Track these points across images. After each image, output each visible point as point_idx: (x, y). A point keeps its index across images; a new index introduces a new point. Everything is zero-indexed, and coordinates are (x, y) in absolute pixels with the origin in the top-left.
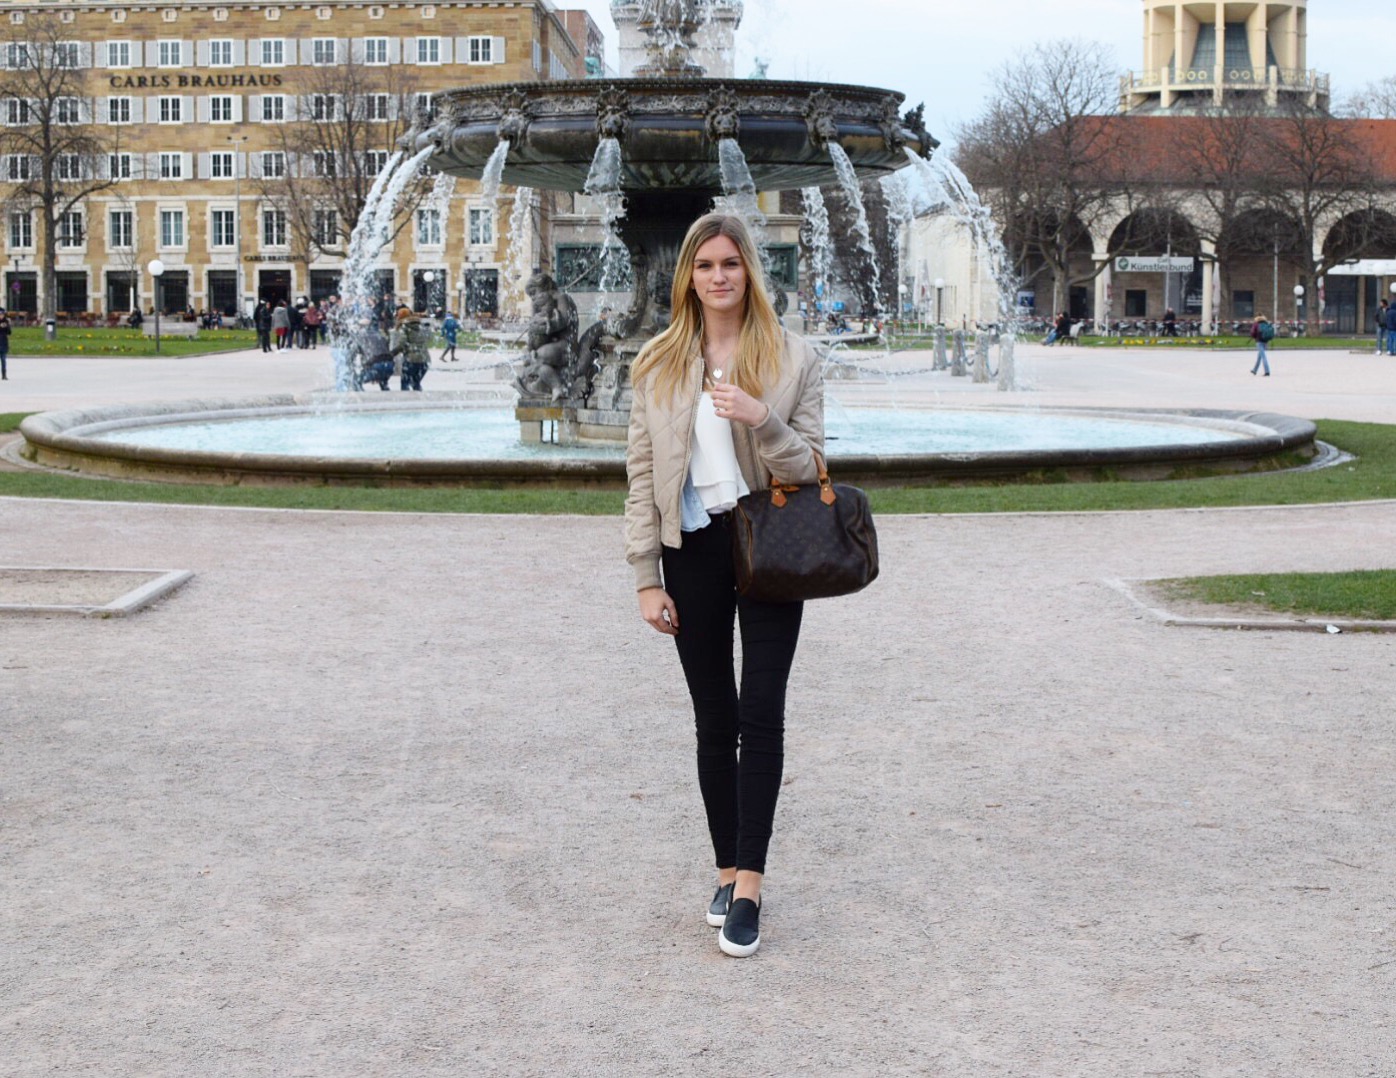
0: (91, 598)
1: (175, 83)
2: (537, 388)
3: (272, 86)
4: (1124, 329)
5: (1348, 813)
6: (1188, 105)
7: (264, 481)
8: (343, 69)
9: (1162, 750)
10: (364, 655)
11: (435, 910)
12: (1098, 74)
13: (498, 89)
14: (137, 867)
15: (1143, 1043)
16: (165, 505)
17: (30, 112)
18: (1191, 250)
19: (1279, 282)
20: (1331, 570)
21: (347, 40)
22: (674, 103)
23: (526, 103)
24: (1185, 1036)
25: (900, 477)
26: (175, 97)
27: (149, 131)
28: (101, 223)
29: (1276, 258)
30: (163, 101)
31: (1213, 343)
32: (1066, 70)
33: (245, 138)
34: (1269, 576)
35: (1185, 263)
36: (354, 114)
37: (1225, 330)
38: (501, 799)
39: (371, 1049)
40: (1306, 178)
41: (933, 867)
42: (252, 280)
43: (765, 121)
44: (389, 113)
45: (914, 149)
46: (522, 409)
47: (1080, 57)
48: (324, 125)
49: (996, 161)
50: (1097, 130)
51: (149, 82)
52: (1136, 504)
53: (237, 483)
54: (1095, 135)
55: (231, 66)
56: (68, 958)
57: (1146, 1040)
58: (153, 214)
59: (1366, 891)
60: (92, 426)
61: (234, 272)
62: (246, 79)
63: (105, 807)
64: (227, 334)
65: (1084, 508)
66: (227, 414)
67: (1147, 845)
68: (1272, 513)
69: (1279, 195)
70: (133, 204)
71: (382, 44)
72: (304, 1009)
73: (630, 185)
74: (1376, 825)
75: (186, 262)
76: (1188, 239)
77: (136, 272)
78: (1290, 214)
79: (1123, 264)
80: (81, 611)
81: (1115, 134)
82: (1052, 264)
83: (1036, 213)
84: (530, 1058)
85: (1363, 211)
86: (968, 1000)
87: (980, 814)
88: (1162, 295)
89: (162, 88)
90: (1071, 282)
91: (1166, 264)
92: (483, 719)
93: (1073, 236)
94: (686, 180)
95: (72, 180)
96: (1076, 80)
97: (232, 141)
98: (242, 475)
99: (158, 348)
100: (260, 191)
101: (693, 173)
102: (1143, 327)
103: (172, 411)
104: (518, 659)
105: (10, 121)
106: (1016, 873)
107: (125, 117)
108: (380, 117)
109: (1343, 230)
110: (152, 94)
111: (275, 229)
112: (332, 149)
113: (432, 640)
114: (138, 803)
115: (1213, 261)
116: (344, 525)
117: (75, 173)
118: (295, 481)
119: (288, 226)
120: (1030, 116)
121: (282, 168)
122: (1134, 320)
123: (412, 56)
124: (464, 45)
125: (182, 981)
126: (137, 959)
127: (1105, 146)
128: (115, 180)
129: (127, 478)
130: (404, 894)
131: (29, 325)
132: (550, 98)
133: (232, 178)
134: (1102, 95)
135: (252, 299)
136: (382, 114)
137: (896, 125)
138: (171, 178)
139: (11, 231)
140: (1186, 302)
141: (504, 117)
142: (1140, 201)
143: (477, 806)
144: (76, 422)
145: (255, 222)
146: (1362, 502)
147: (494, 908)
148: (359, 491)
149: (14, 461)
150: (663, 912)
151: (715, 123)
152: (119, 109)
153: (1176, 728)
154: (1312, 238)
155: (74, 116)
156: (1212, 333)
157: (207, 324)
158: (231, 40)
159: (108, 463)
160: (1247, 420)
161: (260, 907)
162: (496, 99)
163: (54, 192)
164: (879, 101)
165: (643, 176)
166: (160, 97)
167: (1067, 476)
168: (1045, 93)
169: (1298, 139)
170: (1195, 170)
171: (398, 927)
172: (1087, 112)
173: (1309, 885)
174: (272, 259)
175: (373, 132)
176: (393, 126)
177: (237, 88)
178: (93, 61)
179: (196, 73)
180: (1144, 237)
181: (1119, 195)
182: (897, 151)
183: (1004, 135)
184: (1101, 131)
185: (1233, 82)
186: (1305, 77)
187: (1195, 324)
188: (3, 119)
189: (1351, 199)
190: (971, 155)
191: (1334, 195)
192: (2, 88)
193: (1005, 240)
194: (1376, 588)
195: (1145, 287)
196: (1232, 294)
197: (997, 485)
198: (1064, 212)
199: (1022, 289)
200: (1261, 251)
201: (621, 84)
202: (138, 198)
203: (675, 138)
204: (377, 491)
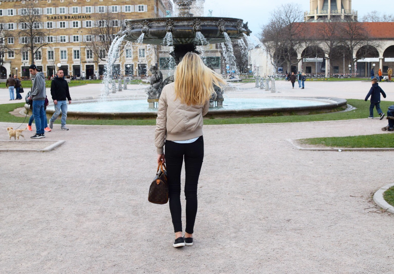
0: (40, 147)
1: (64, 18)
2: (153, 94)
3: (88, 18)
5: (332, 193)
6: (321, 19)
7: (84, 118)
8: (106, 14)
9: (292, 179)
10: (105, 160)
11: (115, 216)
12: (298, 12)
13: (142, 20)
14: (47, 208)
17: (27, 26)
18: (322, 56)
19: (345, 64)
21: (107, 6)
22: (185, 23)
23: (148, 24)
25: (241, 115)
26: (64, 21)
27: (57, 30)
28: (46, 54)
29: (344, 58)
31: (327, 80)
32: (289, 11)
33: (82, 32)
35: (321, 59)
36: (109, 25)
37: (331, 76)
38: (133, 192)
39: (97, 245)
40: (351, 37)
41: (232, 205)
42: (84, 68)
43: (208, 27)
44: (118, 25)
45: (245, 33)
46: (149, 100)
47: (293, 8)
48: (101, 28)
49: (272, 34)
50: (298, 26)
51: (57, 18)
52: (298, 121)
53: (78, 119)
54: (297, 27)
55: (78, 13)
56: (30, 228)
57: (273, 242)
58: (59, 51)
59: (332, 210)
61: (79, 66)
62: (82, 17)
63: (41, 195)
64: (78, 81)
65: (285, 122)
68: (332, 122)
69: (344, 42)
70: (53, 49)
71: (116, 7)
73: (175, 43)
75: (67, 63)
76: (321, 54)
77: (55, 66)
78: (347, 47)
79: (305, 60)
80: (38, 150)
81: (302, 27)
82: (287, 60)
83: (282, 48)
85: (365, 46)
86: (234, 234)
87: (245, 194)
88: (315, 68)
89: (60, 19)
90: (291, 65)
91: (316, 60)
92: (131, 174)
93: (292, 53)
94: (189, 42)
95: (38, 43)
96: (292, 14)
97: (78, 33)
98: (79, 117)
100: (86, 45)
101: (190, 40)
102: (311, 76)
104: (142, 160)
105: (22, 28)
106: (251, 207)
107: (51, 27)
108: (116, 26)
109: (360, 50)
110: (58, 21)
111: (90, 55)
112: (104, 34)
113: (122, 156)
114: (48, 194)
115: (328, 59)
116: (103, 129)
117: (39, 41)
118: (92, 118)
119: (93, 54)
120: (280, 23)
121: (91, 39)
122: (308, 74)
123: (124, 10)
124: (137, 7)
125: (56, 232)
126: (46, 227)
127: (300, 30)
128: (49, 43)
130: (108, 213)
131: (28, 80)
132: (154, 22)
133: (78, 42)
134: (299, 17)
135: (84, 72)
136: (117, 25)
137: (241, 27)
138: (63, 42)
139: (23, 56)
140: (321, 69)
141: (143, 27)
142: (309, 44)
143: (128, 194)
145: (85, 53)
147: (129, 216)
148: (107, 121)
149: (23, 114)
151: (195, 28)
152: (49, 25)
153: (296, 174)
154: (352, 53)
155: (38, 27)
156: (328, 77)
157: (73, 79)
158: (78, 7)
160: (330, 99)
161: (75, 216)
162: (141, 23)
163: (33, 46)
164: (236, 22)
165: (178, 41)
166: (60, 22)
167: (283, 114)
168: (284, 17)
169: (349, 28)
170: (323, 36)
172: (295, 22)
174: (89, 62)
175: (114, 29)
176: (119, 28)
177: (80, 19)
178: (43, 13)
179: (69, 15)
180: (310, 53)
181: (303, 42)
182: (241, 34)
183: (274, 28)
184: (298, 27)
185: (332, 13)
186: (351, 12)
187: (324, 75)
188: (20, 28)
189: (362, 42)
190: (266, 33)
191: (358, 42)
192: (20, 20)
193: (275, 55)
194: (352, 140)
195: (311, 66)
196: (333, 67)
197: (265, 117)
198: (290, 47)
199: (279, 67)
200: (340, 56)
201: (172, 19)
202: (55, 47)
203: (186, 32)
204: (112, 121)
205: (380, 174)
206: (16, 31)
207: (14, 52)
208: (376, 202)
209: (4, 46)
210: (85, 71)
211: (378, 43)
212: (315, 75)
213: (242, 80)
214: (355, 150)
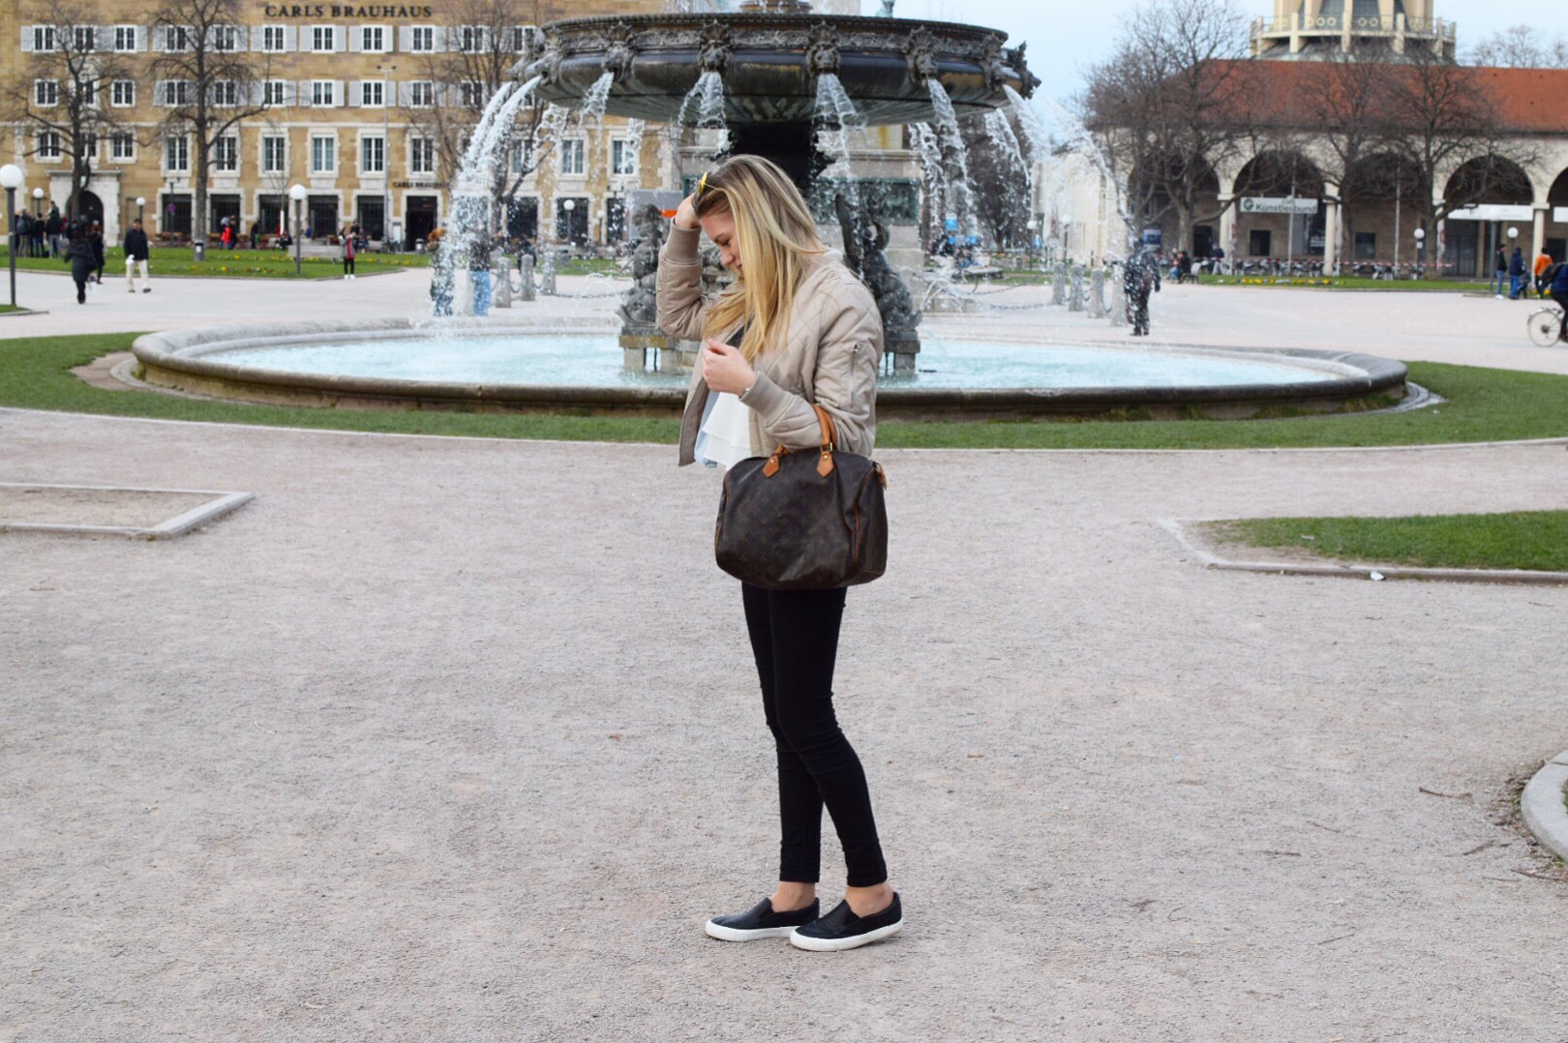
0: (144, 519)
1: (328, 13)
2: (640, 317)
3: (421, 17)
4: (1248, 268)
5: (1342, 771)
6: (1316, 51)
7: (360, 404)
8: (491, 1)
9: (1168, 699)
10: (394, 584)
11: (371, 854)
12: (1226, 18)
13: (605, 21)
14: (88, 800)
15: (1058, 1021)
16: (250, 427)
17: (186, 40)
18: (1314, 192)
19: (1401, 225)
20: (1390, 515)
22: (776, 38)
23: (631, 36)
24: (1105, 1015)
25: (984, 411)
26: (328, 26)
27: (301, 59)
28: (255, 147)
29: (1398, 202)
30: (316, 30)
31: (1330, 284)
32: (1195, 14)
33: (394, 68)
34: (1324, 519)
35: (1309, 205)
36: (501, 45)
37: (1346, 271)
38: (477, 737)
39: (252, 1005)
40: (1428, 124)
42: (399, 206)
43: (866, 57)
45: (1014, 88)
46: (626, 337)
48: (471, 55)
49: (1125, 101)
50: (1224, 73)
51: (303, 12)
53: (333, 405)
54: (1222, 78)
57: (1063, 1018)
58: (305, 140)
59: (1338, 859)
60: (207, 346)
61: (381, 198)
62: (397, 11)
63: (76, 737)
64: (373, 258)
65: (1157, 446)
66: (342, 336)
67: (1124, 801)
68: (1345, 455)
69: (1401, 140)
70: (285, 130)
72: (200, 959)
73: (734, 117)
74: (1368, 785)
75: (337, 186)
76: (1311, 182)
77: (286, 196)
78: (1412, 159)
79: (1248, 204)
80: (127, 532)
81: (1241, 78)
82: (1177, 204)
83: (1162, 153)
84: (411, 1020)
85: (1482, 158)
86: (888, 967)
87: (959, 764)
88: (1287, 236)
89: (315, 17)
90: (1196, 220)
91: (1290, 205)
92: (489, 651)
93: (1198, 177)
94: (789, 114)
95: (225, 105)
96: (1204, 24)
97: (382, 70)
98: (339, 397)
99: (299, 270)
100: (408, 119)
101: (795, 107)
102: (1267, 266)
103: (288, 333)
104: (547, 590)
105: (168, 48)
106: (979, 829)
107: (279, 45)
109: (1463, 175)
110: (305, 23)
111: (423, 157)
112: (479, 79)
113: (468, 569)
114: (109, 733)
115: (1336, 203)
116: (420, 450)
117: (230, 99)
118: (390, 404)
119: (435, 155)
120: (1158, 59)
121: (430, 97)
122: (1256, 260)
125: (86, 926)
126: (50, 900)
127: (1231, 89)
128: (267, 106)
129: (229, 399)
130: (346, 835)
131: (182, 246)
132: (655, 31)
133: (382, 106)
134: (1230, 39)
135: (399, 224)
137: (996, 63)
138: (322, 105)
139: (167, 154)
140: (1309, 243)
141: (610, 49)
142: (1265, 143)
143: (452, 744)
144: (190, 342)
145: (403, 149)
146: (1438, 446)
147: (433, 853)
148: (446, 416)
149: (123, 379)
150: (603, 863)
151: (816, 59)
152: (273, 38)
153: (1189, 676)
154: (1432, 182)
155: (230, 45)
156: (1334, 274)
159: (211, 383)
160: (1341, 361)
161: (196, 848)
162: (603, 31)
163: (207, 116)
164: (980, 39)
165: (745, 109)
166: (314, 27)
167: (1151, 413)
168: (1175, 37)
169: (1421, 85)
170: (1320, 114)
171: (329, 872)
172: (1214, 55)
173: (1280, 850)
174: (420, 185)
177: (389, 19)
179: (349, 4)
180: (1268, 179)
181: (1243, 137)
182: (997, 89)
183: (1133, 76)
184: (1227, 75)
185: (1360, 28)
186: (1431, 25)
187: (1318, 265)
188: (160, 46)
189: (1471, 145)
190: (1101, 96)
191: (1454, 141)
192: (157, 15)
193: (1132, 179)
194: (1428, 536)
195: (1270, 228)
196: (1354, 236)
197: (1080, 421)
198: (1190, 152)
199: (1147, 227)
200: (1383, 195)
201: (723, 18)
202: (288, 124)
203: (776, 72)
204: (464, 416)
205: (1544, 689)
206: (145, 56)
207: (135, 138)
208: (1532, 827)
209: (94, 114)
210: (402, 219)
211: (1531, 149)
212: (1283, 265)
213: (1004, 275)
214: (1439, 578)
